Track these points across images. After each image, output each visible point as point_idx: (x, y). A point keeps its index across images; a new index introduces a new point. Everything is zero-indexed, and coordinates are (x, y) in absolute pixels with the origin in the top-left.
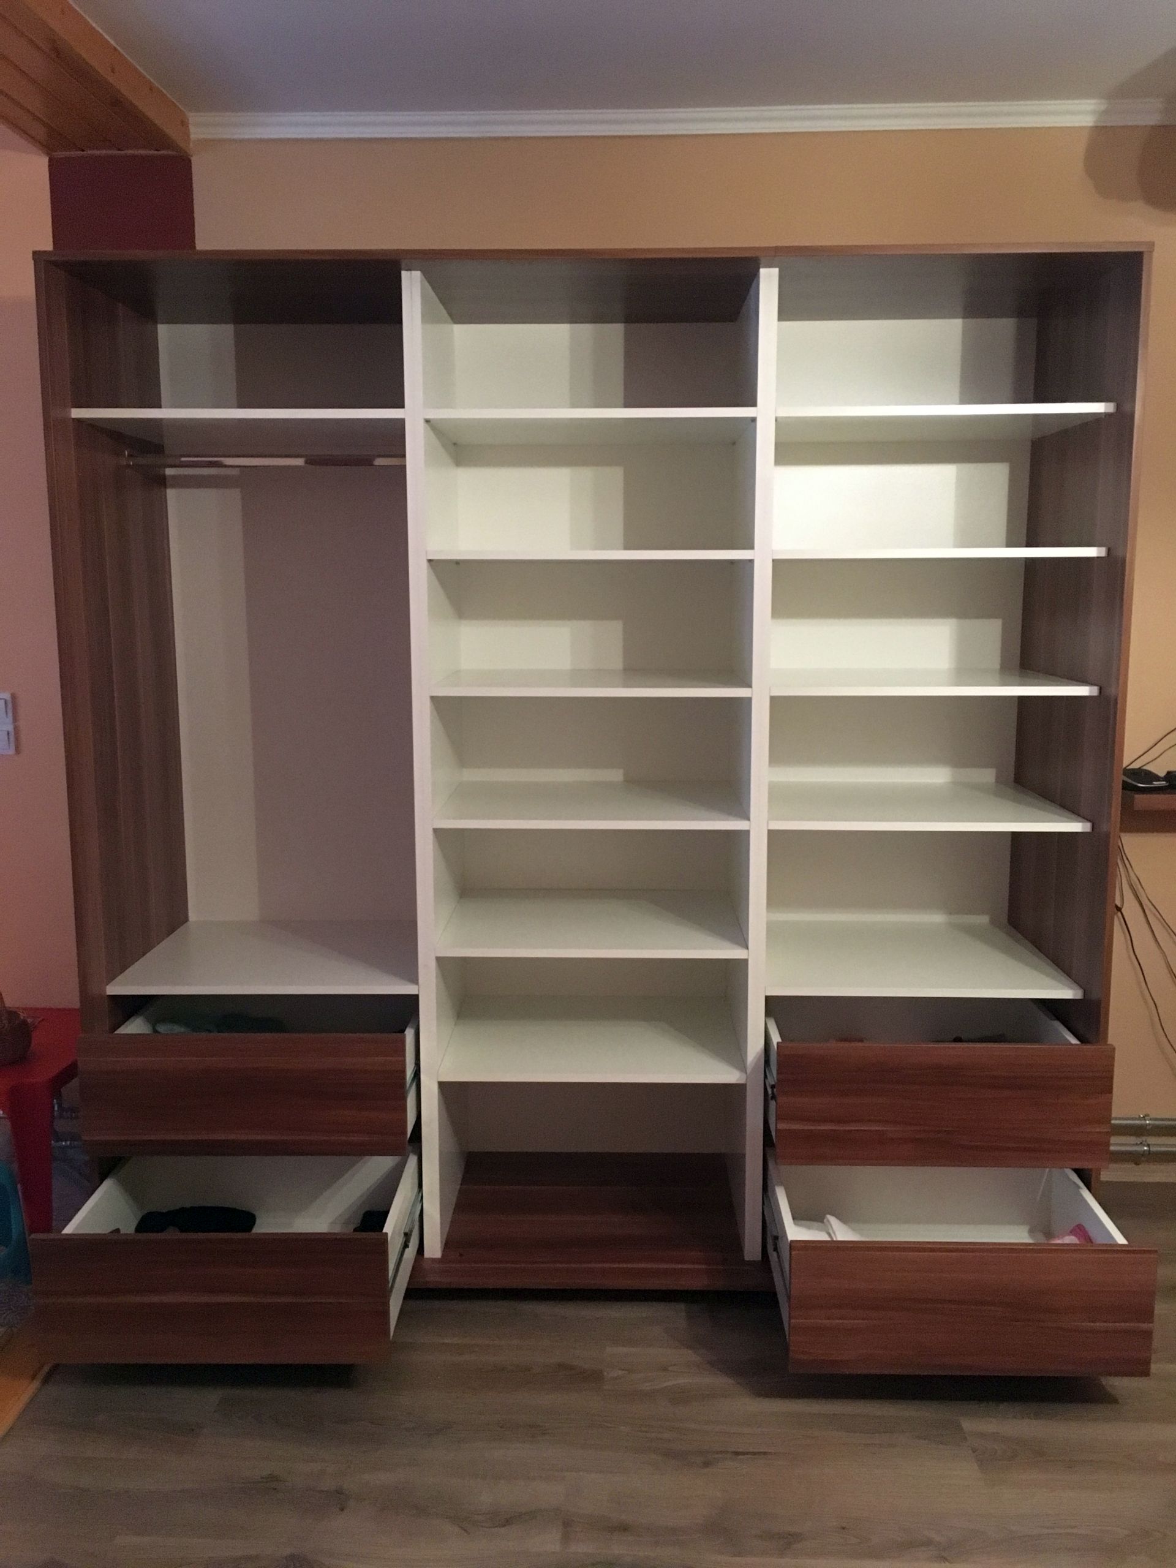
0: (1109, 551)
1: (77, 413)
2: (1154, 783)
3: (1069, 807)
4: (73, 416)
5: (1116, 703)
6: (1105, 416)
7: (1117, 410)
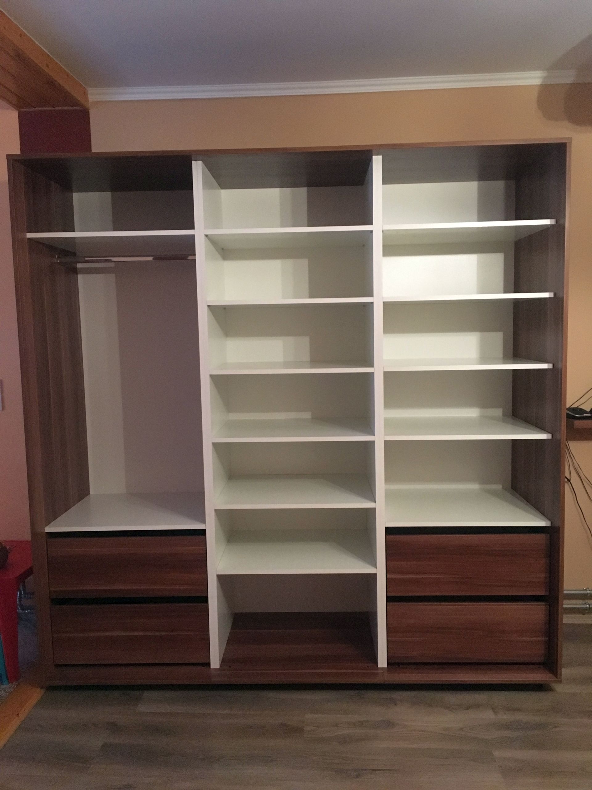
0: (555, 294)
1: (30, 235)
2: (585, 414)
3: (541, 427)
4: (28, 237)
5: (561, 372)
6: (551, 227)
7: (556, 223)
